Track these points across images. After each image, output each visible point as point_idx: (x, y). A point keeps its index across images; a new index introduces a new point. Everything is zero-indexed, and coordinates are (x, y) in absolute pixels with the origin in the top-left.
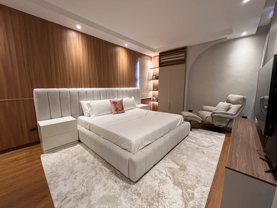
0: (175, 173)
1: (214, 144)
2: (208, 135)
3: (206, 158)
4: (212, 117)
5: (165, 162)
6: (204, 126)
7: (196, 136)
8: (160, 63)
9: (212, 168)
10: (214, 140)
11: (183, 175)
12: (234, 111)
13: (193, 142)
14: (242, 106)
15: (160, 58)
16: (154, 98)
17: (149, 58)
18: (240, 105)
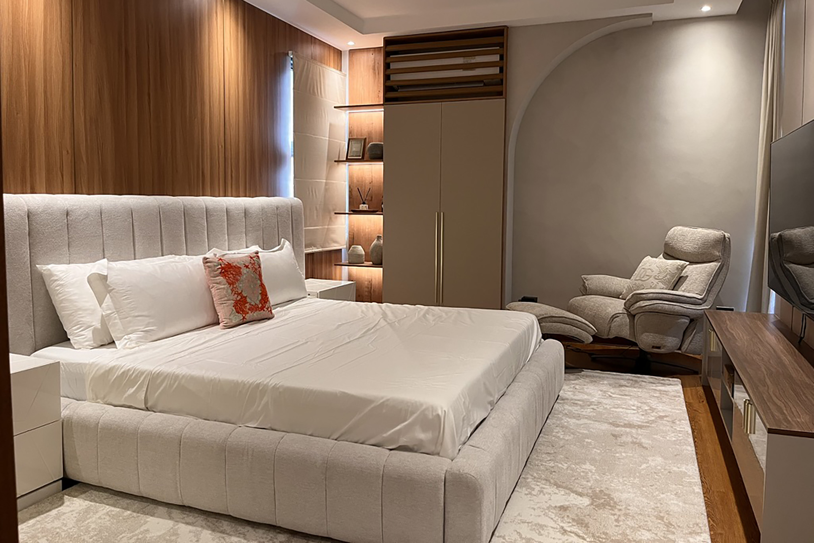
0: (587, 520)
1: (661, 414)
2: (627, 388)
3: (657, 461)
4: (632, 316)
5: (530, 493)
6: (594, 360)
7: (586, 397)
8: (389, 84)
9: (690, 483)
10: (654, 403)
11: (617, 520)
12: (700, 288)
13: (589, 418)
14: (720, 268)
15: (388, 60)
16: (360, 249)
17: (332, 54)
18: (714, 265)
